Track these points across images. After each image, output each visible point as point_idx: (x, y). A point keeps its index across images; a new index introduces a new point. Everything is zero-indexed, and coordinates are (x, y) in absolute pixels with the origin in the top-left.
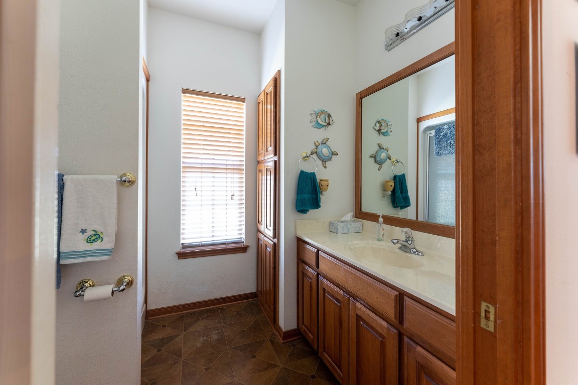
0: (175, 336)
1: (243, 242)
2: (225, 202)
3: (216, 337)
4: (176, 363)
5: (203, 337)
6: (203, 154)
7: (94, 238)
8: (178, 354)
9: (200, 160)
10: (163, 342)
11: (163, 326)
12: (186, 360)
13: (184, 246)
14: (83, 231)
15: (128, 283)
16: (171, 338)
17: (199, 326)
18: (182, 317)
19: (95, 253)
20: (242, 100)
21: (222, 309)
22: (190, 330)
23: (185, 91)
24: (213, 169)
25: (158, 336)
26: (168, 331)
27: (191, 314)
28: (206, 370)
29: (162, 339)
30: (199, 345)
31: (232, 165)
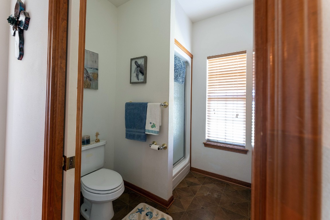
0: (198, 185)
1: (245, 147)
2: (232, 119)
3: (216, 196)
4: (191, 196)
5: (210, 192)
6: (219, 90)
7: (153, 126)
8: (195, 193)
9: (217, 94)
10: (192, 184)
11: (195, 177)
12: (196, 197)
13: (209, 140)
14: (151, 123)
15: (165, 147)
16: (196, 184)
17: (211, 186)
18: (205, 178)
19: (152, 131)
20: (245, 52)
21: (227, 184)
22: (206, 185)
23: (209, 58)
24: (226, 98)
25: (191, 180)
26: (196, 181)
27: (210, 178)
28: (202, 208)
29: (192, 183)
30: (205, 195)
31: (237, 95)
